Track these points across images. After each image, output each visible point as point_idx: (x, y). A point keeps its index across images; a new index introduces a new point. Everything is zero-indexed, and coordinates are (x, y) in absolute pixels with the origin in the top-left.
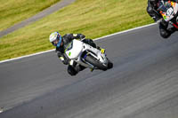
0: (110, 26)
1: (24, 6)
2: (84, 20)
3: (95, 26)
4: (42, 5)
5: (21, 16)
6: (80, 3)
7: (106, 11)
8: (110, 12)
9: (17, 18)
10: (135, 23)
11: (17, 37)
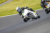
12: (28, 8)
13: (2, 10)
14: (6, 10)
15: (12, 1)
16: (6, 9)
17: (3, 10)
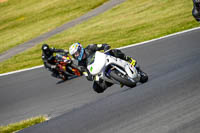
1: (74, 4)
2: (140, 19)
3: (152, 26)
4: (93, 3)
5: (71, 14)
7: (164, 9)
8: (167, 10)
9: (67, 16)
11: (66, 38)
12: (109, 48)
13: (98, 32)
14: (114, 29)
16: (111, 27)
17: (102, 28)
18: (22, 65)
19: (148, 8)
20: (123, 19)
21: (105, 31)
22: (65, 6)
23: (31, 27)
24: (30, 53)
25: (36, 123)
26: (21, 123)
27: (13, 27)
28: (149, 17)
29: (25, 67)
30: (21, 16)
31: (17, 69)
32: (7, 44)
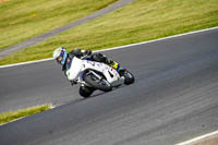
0: (165, 29)
2: (140, 22)
3: (151, 28)
4: (99, 4)
5: (78, 14)
6: (137, 5)
8: (166, 15)
10: (191, 28)
14: (116, 29)
15: (134, 3)
18: (31, 57)
19: (149, 12)
20: (125, 20)
21: (109, 30)
22: (74, 6)
23: (42, 23)
24: (39, 47)
25: (42, 110)
26: (28, 109)
27: (25, 22)
28: (149, 20)
29: (34, 59)
30: (33, 13)
31: (27, 60)
32: (20, 37)
